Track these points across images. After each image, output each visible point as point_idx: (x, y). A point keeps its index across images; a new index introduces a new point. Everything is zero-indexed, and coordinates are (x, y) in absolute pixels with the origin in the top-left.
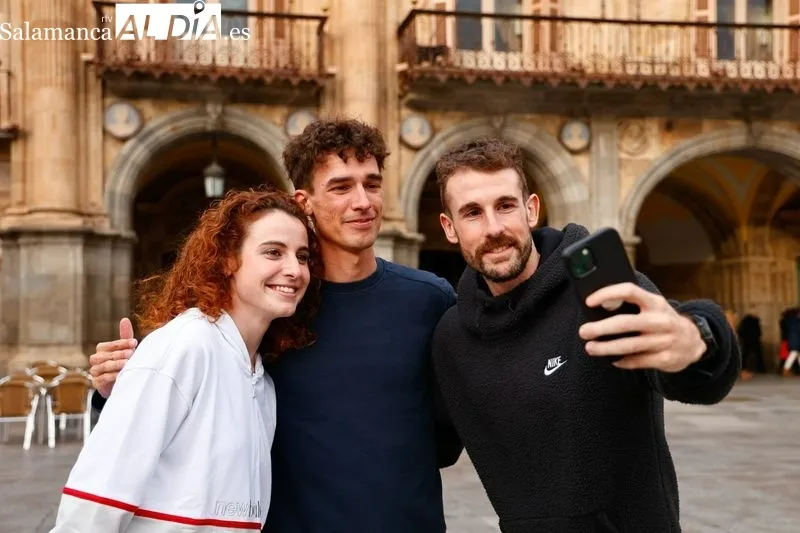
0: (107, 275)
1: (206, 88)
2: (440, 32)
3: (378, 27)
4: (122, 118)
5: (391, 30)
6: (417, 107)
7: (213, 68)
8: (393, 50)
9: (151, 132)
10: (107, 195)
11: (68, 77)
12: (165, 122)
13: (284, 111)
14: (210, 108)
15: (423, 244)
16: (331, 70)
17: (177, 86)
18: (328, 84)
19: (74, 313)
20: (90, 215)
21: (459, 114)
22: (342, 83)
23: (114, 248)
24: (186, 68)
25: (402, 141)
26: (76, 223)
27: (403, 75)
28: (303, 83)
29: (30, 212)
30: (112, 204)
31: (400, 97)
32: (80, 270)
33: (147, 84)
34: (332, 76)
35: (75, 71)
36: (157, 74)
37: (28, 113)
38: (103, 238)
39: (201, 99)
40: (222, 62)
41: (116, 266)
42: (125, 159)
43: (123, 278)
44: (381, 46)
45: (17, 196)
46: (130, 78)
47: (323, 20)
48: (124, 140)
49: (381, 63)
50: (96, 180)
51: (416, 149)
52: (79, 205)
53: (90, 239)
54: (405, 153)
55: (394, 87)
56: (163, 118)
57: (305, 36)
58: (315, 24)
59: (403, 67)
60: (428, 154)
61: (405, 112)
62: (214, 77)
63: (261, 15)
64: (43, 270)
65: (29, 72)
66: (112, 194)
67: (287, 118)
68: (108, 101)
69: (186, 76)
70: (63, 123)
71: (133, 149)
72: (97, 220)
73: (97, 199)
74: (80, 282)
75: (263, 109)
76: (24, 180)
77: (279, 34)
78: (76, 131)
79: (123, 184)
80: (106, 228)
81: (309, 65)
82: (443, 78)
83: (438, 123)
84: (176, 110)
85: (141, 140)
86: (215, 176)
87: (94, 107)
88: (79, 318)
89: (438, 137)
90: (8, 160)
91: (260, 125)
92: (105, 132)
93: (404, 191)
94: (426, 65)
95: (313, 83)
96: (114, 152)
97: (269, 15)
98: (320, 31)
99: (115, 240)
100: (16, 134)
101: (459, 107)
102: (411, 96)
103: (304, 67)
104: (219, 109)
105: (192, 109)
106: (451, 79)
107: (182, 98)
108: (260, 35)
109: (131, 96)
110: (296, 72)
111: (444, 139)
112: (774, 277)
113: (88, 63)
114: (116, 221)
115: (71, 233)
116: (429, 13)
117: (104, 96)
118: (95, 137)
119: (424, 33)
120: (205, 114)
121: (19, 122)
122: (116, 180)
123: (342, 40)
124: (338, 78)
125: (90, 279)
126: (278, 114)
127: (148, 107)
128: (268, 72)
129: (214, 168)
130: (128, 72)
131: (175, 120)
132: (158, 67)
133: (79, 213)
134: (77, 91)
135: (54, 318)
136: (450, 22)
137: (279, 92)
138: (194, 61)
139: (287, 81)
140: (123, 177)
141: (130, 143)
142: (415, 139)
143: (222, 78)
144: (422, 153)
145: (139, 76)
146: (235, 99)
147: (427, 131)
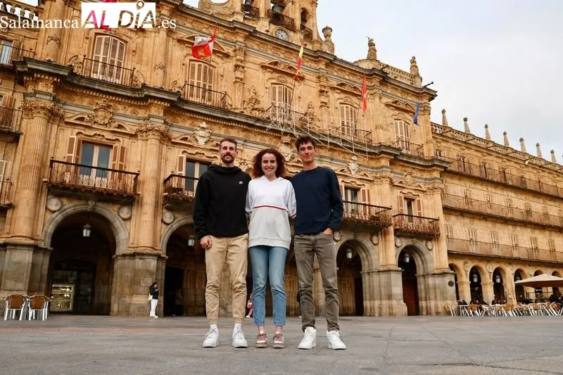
0: (40, 264)
1: (89, 195)
2: (180, 181)
3: (157, 180)
4: (54, 204)
5: (162, 181)
6: (169, 209)
7: (94, 188)
8: (162, 188)
9: (65, 210)
10: (44, 233)
11: (35, 187)
13: (119, 206)
14: (90, 203)
15: (167, 260)
16: (139, 193)
17: (79, 193)
18: (136, 197)
19: (26, 278)
20: (36, 240)
21: (184, 213)
22: (142, 198)
23: (44, 254)
24: (84, 187)
25: (162, 221)
26: (32, 242)
27: (166, 196)
28: (128, 196)
29: (12, 237)
30: (45, 236)
31: (163, 205)
32: (31, 261)
33: (67, 192)
34: (139, 195)
35: (39, 184)
36: (72, 188)
37: (17, 198)
38: (41, 249)
39: (87, 199)
40: (98, 186)
41: (45, 261)
42: (54, 219)
43: (46, 266)
44: (158, 186)
45: (7, 230)
46: (60, 189)
47: (137, 175)
48: (54, 212)
49: (157, 192)
50: (40, 226)
51: (168, 224)
52: (32, 235)
53: (36, 249)
54: (163, 225)
55: (161, 201)
56: (70, 205)
57: (130, 180)
58: (135, 176)
59: (167, 194)
60: (172, 226)
61: (164, 211)
62: (94, 191)
63: (114, 171)
64: (15, 260)
65: (19, 184)
66: (46, 232)
67: (119, 209)
68: (49, 197)
69: (83, 190)
70: (31, 203)
71: (57, 216)
72: (38, 242)
73: (40, 233)
74: (30, 265)
75: (110, 205)
76: (10, 224)
77: (120, 178)
78: (35, 207)
79: (51, 229)
80: (42, 245)
81: (130, 189)
82: (181, 199)
83: (176, 215)
84: (76, 202)
85: (60, 213)
86: (87, 229)
87: (44, 199)
88: (28, 280)
89: (176, 220)
90: (6, 217)
91: (109, 211)
92: (46, 208)
93: (162, 240)
94: (175, 194)
95: (132, 196)
96: (49, 216)
97: (116, 171)
98: (136, 179)
99: (46, 250)
100: (11, 206)
101: (185, 210)
102: (167, 205)
103: (129, 191)
104: (93, 203)
105: (83, 203)
106: (184, 200)
107: (79, 198)
108: (112, 178)
109: (59, 196)
110: (126, 192)
111: (179, 221)
113: (45, 182)
114: (46, 243)
115: (29, 246)
116: (176, 176)
117: (48, 195)
118: (42, 210)
119: (174, 183)
120: (88, 205)
121: (12, 201)
122: (48, 227)
123: (143, 182)
124: (141, 196)
125: (34, 265)
126: (116, 208)
127: (65, 201)
128: (115, 191)
129: (88, 226)
130: (61, 186)
131: (75, 206)
132: (73, 185)
133: (32, 239)
134: (38, 192)
135: (17, 280)
136: (184, 180)
137: (117, 199)
138: (87, 185)
139: (122, 195)
140: (51, 226)
141: (56, 214)
142: (168, 220)
143: (97, 192)
144: (170, 226)
145: (64, 188)
146: (99, 201)
147: (172, 218)
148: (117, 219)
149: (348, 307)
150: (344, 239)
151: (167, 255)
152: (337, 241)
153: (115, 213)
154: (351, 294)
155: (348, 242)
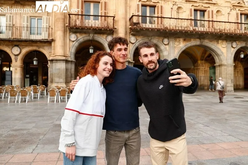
0: (70, 68)
1: (90, 31)
2: (138, 20)
3: (125, 18)
4: (73, 37)
5: (128, 19)
6: (133, 35)
7: (92, 27)
8: (128, 23)
9: (79, 40)
10: (70, 52)
11: (63, 29)
12: (82, 38)
13: (106, 35)
14: (91, 35)
15: (134, 63)
16: (115, 27)
17: (84, 31)
18: (115, 30)
19: (63, 76)
20: (66, 57)
21: (142, 37)
22: (118, 30)
23: (71, 63)
24: (86, 27)
25: (130, 42)
26: (64, 58)
27: (130, 28)
28: (110, 30)
29: (55, 56)
30: (71, 54)
31: (130, 33)
32: (65, 68)
33: (79, 30)
34: (116, 28)
35: (64, 28)
36: (80, 28)
37: (55, 36)
38: (69, 61)
39: (89, 33)
40: (93, 26)
41: (72, 67)
42: (74, 45)
43: (73, 70)
44: (126, 22)
45: (53, 53)
46: (75, 29)
47: (114, 17)
48: (73, 41)
49: (126, 26)
50: (68, 50)
51: (133, 44)
52: (64, 54)
53: (67, 61)
54: (131, 44)
55: (128, 31)
56: (81, 37)
57: (110, 20)
58: (113, 18)
59: (131, 27)
60: (135, 44)
61: (131, 36)
62: (92, 29)
63: (101, 16)
64: (57, 68)
65: (55, 28)
66: (71, 52)
67: (107, 37)
68: (71, 34)
69: (86, 29)
70: (62, 38)
71: (75, 43)
72: (68, 57)
73: (68, 53)
74: (65, 70)
75: (101, 35)
76: (54, 50)
77: (105, 20)
78: (64, 40)
79: (73, 50)
80: (70, 59)
81: (111, 26)
82: (139, 29)
83: (138, 38)
84: (84, 35)
85: (77, 42)
86: (91, 49)
87: (68, 35)
88: (64, 77)
89: (138, 41)
90: (51, 46)
91: (101, 38)
92: (70, 40)
93: (130, 52)
94: (135, 26)
95: (112, 30)
96: (72, 44)
97: (103, 16)
99: (72, 61)
100: (53, 40)
101: (142, 35)
102: (132, 33)
103: (110, 27)
104: (93, 35)
105: (87, 35)
106: (140, 29)
107: (85, 33)
108: (101, 20)
109: (75, 33)
110: (108, 27)
112: (205, 71)
113: (67, 26)
114: (72, 58)
115: (63, 60)
116: (136, 16)
117: (70, 33)
118: (68, 41)
119: (135, 20)
120: (90, 36)
121: (53, 38)
122: (72, 50)
123: (118, 21)
124: (117, 29)
125: (67, 70)
126: (105, 36)
127: (78, 35)
128: (103, 28)
129: (91, 47)
130: (75, 28)
131: (83, 37)
132: (80, 27)
134: (65, 32)
135: (59, 77)
136: (140, 18)
137: (105, 32)
138: (88, 25)
139: (107, 29)
140: (73, 49)
141: (75, 42)
142: (133, 41)
143: (93, 29)
144: (134, 44)
145: (77, 28)
146: (96, 33)
147: (135, 40)
148: (106, 43)
149: (239, 85)
150: (239, 47)
151: (133, 61)
152: (234, 48)
153: (105, 40)
154: (242, 77)
155: (241, 48)
